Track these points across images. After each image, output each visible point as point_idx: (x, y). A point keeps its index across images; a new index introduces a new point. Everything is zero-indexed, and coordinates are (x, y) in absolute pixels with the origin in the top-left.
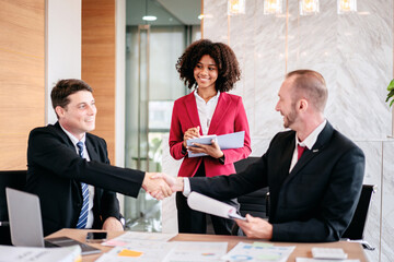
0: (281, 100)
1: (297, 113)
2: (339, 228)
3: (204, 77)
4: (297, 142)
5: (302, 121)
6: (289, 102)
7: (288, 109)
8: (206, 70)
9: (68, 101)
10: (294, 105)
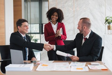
0: (79, 26)
1: (83, 30)
2: (96, 58)
3: (54, 18)
4: (84, 37)
5: (85, 31)
6: (81, 27)
7: (81, 29)
8: (55, 16)
9: (22, 25)
10: (82, 28)
